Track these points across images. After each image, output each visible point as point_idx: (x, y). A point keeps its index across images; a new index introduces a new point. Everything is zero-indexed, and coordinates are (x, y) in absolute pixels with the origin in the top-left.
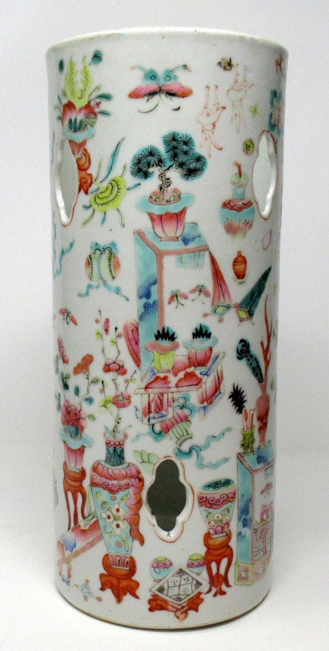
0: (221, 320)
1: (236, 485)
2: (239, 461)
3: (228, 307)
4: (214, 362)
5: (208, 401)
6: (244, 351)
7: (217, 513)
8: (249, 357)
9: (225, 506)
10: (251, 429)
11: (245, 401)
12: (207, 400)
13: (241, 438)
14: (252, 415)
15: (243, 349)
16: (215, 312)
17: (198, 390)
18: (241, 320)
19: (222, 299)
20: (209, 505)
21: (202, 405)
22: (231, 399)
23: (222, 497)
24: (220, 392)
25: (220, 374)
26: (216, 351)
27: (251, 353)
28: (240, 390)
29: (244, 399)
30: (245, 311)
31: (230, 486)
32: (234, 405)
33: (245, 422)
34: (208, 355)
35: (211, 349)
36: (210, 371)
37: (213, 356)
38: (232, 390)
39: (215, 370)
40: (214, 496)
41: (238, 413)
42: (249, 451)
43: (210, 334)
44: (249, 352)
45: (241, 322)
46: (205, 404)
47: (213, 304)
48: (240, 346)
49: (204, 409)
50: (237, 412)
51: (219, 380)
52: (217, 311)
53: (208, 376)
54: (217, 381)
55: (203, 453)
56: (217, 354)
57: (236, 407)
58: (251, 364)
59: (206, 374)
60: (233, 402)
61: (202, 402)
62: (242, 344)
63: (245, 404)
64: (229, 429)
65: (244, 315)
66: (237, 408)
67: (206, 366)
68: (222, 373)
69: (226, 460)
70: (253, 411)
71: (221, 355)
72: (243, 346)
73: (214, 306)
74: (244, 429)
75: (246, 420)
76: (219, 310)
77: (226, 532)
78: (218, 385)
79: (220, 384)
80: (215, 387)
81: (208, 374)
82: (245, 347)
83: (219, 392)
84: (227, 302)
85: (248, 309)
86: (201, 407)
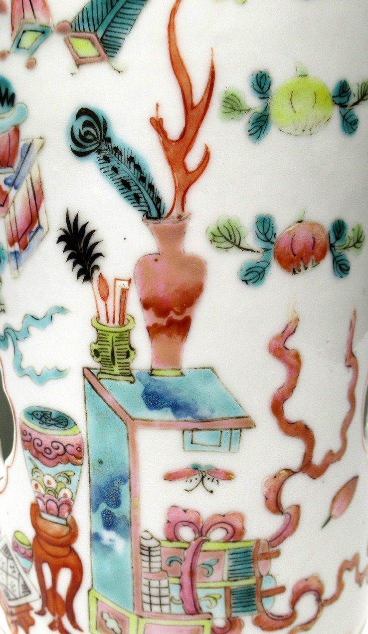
0: (31, 65)
1: (84, 435)
2: (87, 383)
3: (44, 32)
4: (24, 159)
5: (21, 242)
6: (90, 137)
7: (49, 473)
8: (104, 153)
9: (61, 468)
10: (122, 323)
11: (100, 255)
12: (19, 241)
13: (92, 336)
14: (124, 292)
15: (88, 133)
16: (18, 47)
17: (4, 217)
18: (80, 62)
19: (28, 14)
21: (12, 249)
22: (63, 245)
23: (55, 445)
24: (40, 227)
25: (36, 188)
26: (28, 133)
27: (114, 143)
28: (84, 226)
29: (97, 250)
30: (90, 39)
31: (68, 432)
32: (70, 258)
33: (101, 303)
34: (13, 143)
35: (17, 130)
36: (20, 177)
37: (21, 144)
38: (65, 226)
39: (28, 178)
40: (42, 438)
41: (82, 277)
42: (116, 369)
43: (13, 96)
44: (109, 140)
45: (78, 65)
46: (17, 247)
47: (13, 29)
48: (79, 125)
49: (16, 258)
50: (79, 276)
51: (37, 197)
52: (22, 44)
53: (16, 188)
54: (33, 201)
55: (22, 346)
56: (28, 142)
57: (74, 265)
58: (115, 170)
59: (14, 185)
60: (68, 253)
61: (12, 244)
62: (84, 118)
63: (98, 262)
64: (63, 310)
65: (86, 48)
66: (78, 267)
67: (12, 167)
68: (41, 185)
69: (59, 373)
70: (126, 283)
71: (37, 144)
72: (86, 124)
73: (15, 34)
74: (98, 317)
75: (105, 298)
76: (28, 40)
77: (66, 519)
78: (34, 209)
79: (37, 209)
80: (29, 212)
81: (17, 183)
82: (94, 128)
83: (37, 225)
84: (42, 19)
85: (100, 33)
86: (11, 253)
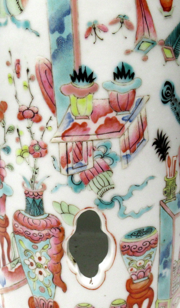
0: (145, 59)
1: (158, 233)
2: (161, 207)
3: (153, 43)
4: (137, 106)
5: (131, 149)
6: (168, 95)
7: (139, 260)
8: (173, 101)
9: (147, 253)
10: (174, 176)
11: (169, 147)
12: (130, 149)
13: (164, 184)
14: (175, 161)
15: (168, 93)
16: (138, 49)
17: (120, 138)
18: (167, 60)
19: (146, 33)
20: (131, 253)
21: (125, 154)
22: (155, 146)
23: (144, 244)
24: (144, 139)
25: (143, 120)
26: (140, 93)
27: (176, 97)
28: (164, 136)
29: (168, 146)
30: (170, 50)
31: (152, 234)
32: (157, 152)
33: (168, 169)
34: (131, 98)
35: (134, 92)
36: (134, 116)
37: (136, 99)
38: (156, 137)
39: (139, 116)
40: (137, 244)
41: (162, 160)
42: (171, 197)
43: (133, 74)
44: (174, 95)
45: (166, 61)
46: (128, 152)
47: (137, 39)
48: (165, 89)
49: (127, 158)
50: (161, 159)
51: (143, 125)
52: (140, 48)
53: (131, 121)
54: (141, 127)
55: (125, 203)
56: (141, 98)
57: (159, 155)
58: (175, 108)
59: (129, 120)
60: (157, 149)
61: (124, 151)
62: (167, 86)
63: (168, 151)
64: (152, 177)
65: (169, 54)
66: (161, 155)
67: (129, 111)
68: (146, 118)
69: (149, 208)
70: (176, 157)
71: (146, 98)
72: (168, 89)
73: (137, 42)
74: (167, 176)
75: (169, 167)
76: (144, 46)
77: (148, 276)
78: (141, 131)
79: (143, 131)
80: (138, 133)
81: (131, 119)
82: (170, 90)
83: (142, 139)
84: (153, 38)
85: (174, 47)
86: (124, 156)
